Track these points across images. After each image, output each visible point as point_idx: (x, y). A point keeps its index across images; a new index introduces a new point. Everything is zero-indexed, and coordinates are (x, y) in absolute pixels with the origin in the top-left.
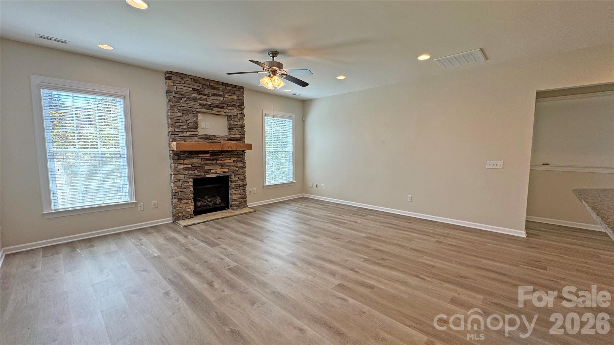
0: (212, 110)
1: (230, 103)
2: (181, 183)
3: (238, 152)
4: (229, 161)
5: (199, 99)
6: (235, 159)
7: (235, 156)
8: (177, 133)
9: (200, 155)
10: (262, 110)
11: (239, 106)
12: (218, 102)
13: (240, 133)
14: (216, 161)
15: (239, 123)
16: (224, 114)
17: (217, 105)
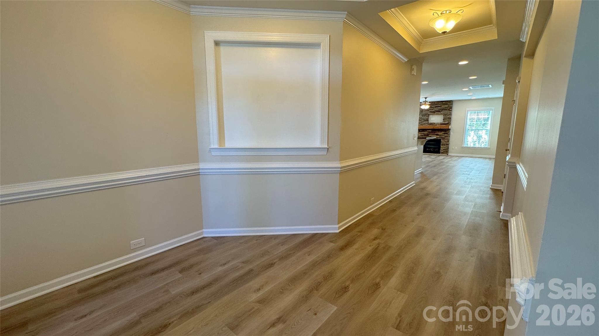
0: (435, 113)
1: (445, 108)
3: (446, 130)
4: (440, 133)
6: (444, 132)
7: (444, 131)
13: (449, 121)
14: (434, 133)
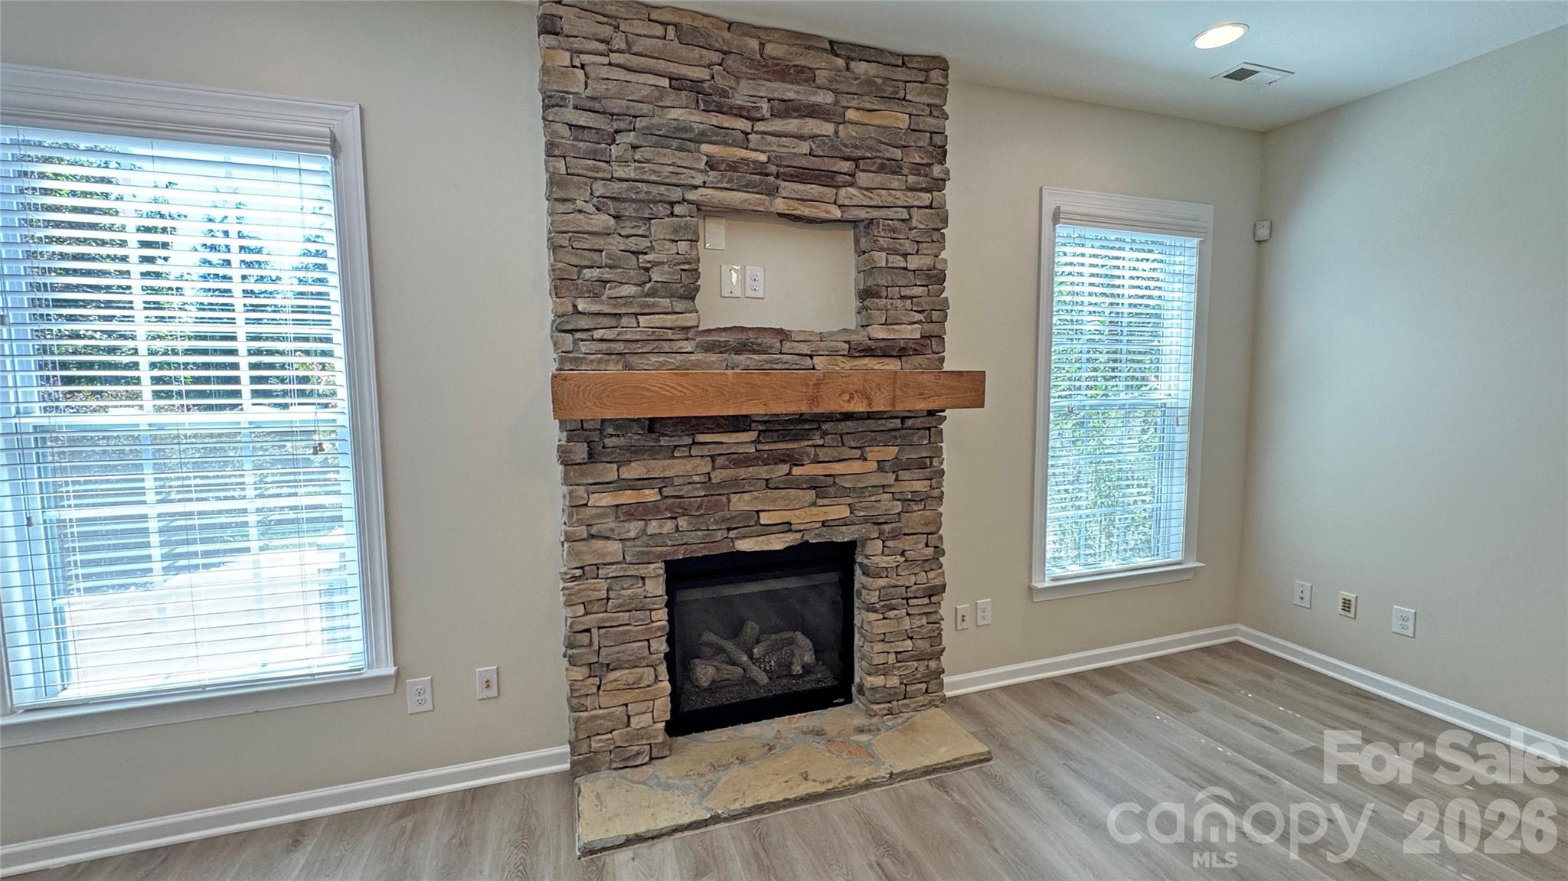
0: (772, 192)
1: (870, 149)
2: (604, 585)
3: (904, 419)
4: (856, 467)
5: (703, 133)
6: (890, 452)
7: (889, 437)
8: (584, 323)
9: (701, 438)
10: (1041, 189)
11: (918, 169)
12: (804, 147)
13: (920, 317)
14: (785, 468)
15: (914, 263)
16: (837, 213)
17: (804, 163)
